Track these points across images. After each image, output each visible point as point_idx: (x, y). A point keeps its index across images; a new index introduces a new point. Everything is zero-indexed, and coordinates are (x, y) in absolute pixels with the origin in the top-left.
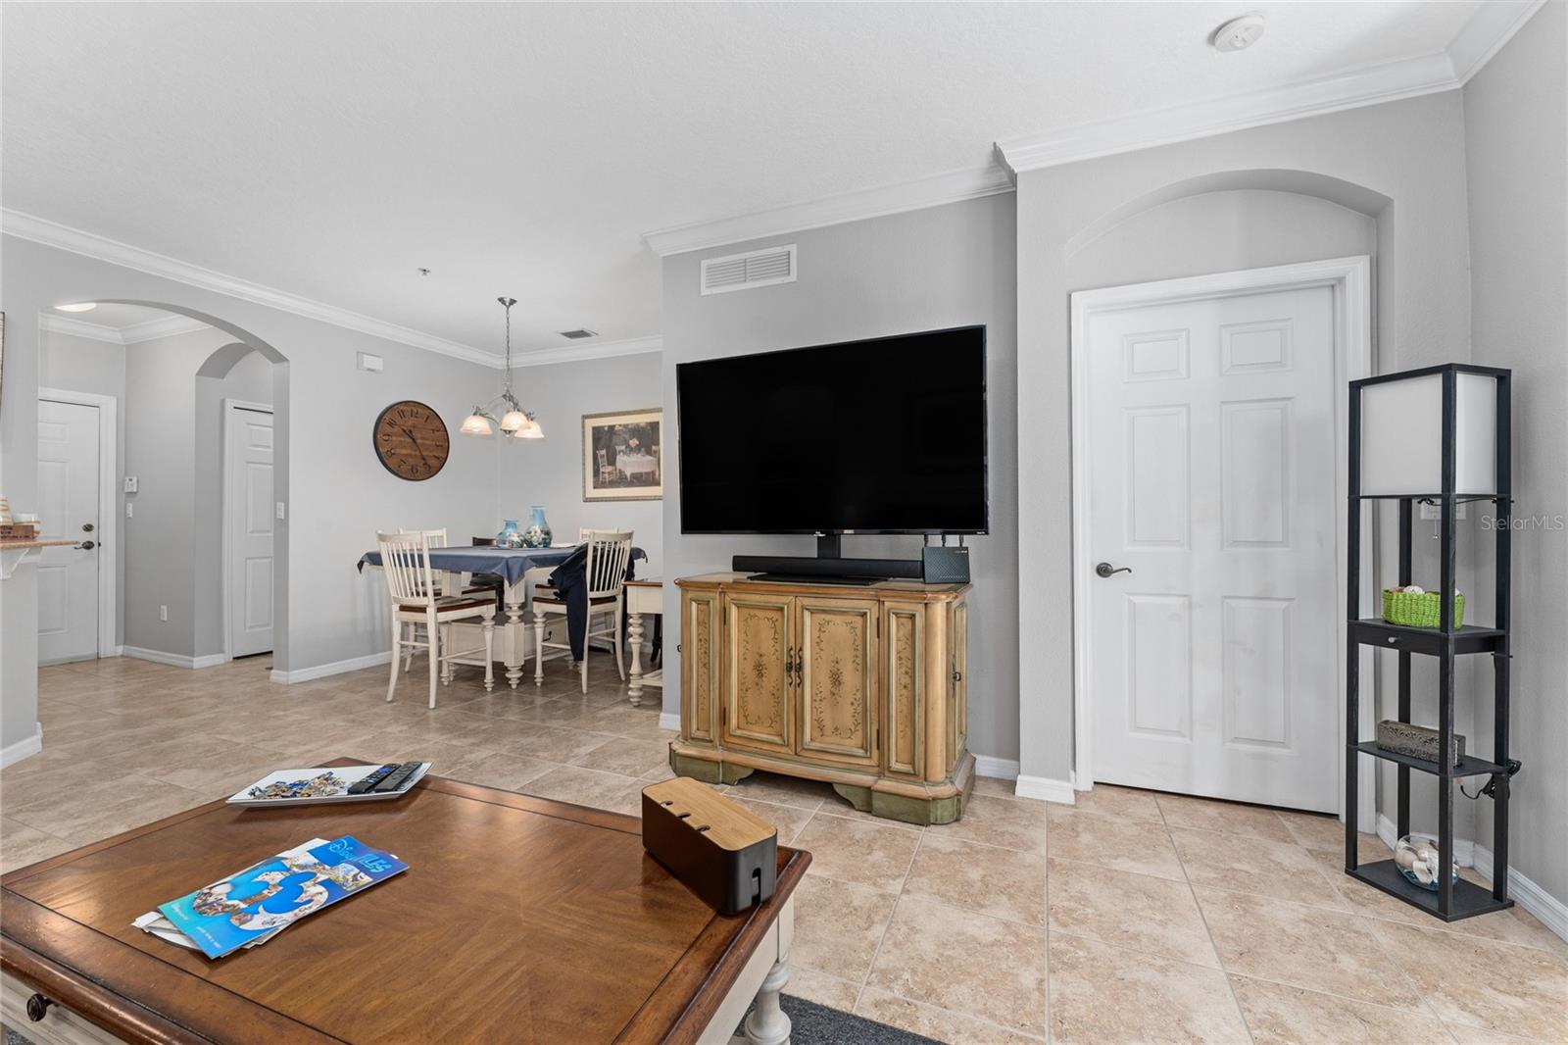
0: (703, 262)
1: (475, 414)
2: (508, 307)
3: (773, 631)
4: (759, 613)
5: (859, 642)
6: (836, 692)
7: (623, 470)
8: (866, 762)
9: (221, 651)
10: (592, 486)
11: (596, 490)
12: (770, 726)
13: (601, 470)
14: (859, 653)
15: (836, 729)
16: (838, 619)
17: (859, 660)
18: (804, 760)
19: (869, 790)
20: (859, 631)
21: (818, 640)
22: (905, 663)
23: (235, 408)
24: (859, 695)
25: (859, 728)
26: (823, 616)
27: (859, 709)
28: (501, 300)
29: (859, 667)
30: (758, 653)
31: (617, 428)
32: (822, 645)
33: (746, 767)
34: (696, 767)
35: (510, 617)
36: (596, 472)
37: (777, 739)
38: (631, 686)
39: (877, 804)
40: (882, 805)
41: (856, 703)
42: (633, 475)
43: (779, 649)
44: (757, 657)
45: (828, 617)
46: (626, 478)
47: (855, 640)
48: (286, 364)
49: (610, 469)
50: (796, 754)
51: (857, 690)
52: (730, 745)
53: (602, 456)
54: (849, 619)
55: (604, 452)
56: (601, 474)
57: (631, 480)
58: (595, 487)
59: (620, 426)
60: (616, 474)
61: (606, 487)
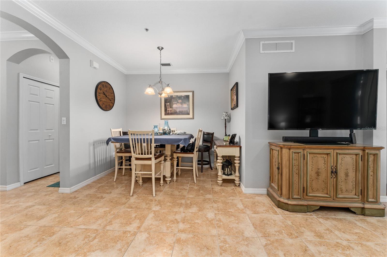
0: (261, 42)
1: (149, 87)
2: (161, 50)
3: (324, 161)
4: (317, 155)
5: (355, 163)
6: (347, 179)
7: (175, 109)
8: (357, 200)
9: (19, 181)
10: (164, 114)
12: (323, 191)
13: (168, 109)
14: (355, 166)
15: (347, 190)
16: (347, 156)
17: (355, 168)
18: (336, 201)
19: (363, 208)
20: (355, 160)
21: (341, 163)
22: (372, 169)
23: (24, 77)
24: (354, 179)
25: (354, 189)
26: (343, 155)
27: (354, 183)
28: (158, 48)
29: (355, 171)
30: (317, 168)
31: (174, 96)
32: (342, 165)
33: (317, 206)
34: (298, 208)
35: (167, 159)
36: (166, 110)
37: (326, 195)
38: (218, 179)
39: (367, 212)
40: (369, 213)
41: (353, 182)
42: (179, 111)
43: (326, 167)
44: (317, 169)
45: (344, 156)
46: (177, 112)
47: (353, 162)
48: (67, 60)
49: (171, 109)
50: (333, 200)
51: (354, 178)
52: (306, 199)
53: (168, 105)
54: (351, 156)
55: (168, 104)
56: (167, 111)
57: (179, 113)
58: (165, 115)
59: (175, 96)
60: (173, 111)
61: (169, 115)
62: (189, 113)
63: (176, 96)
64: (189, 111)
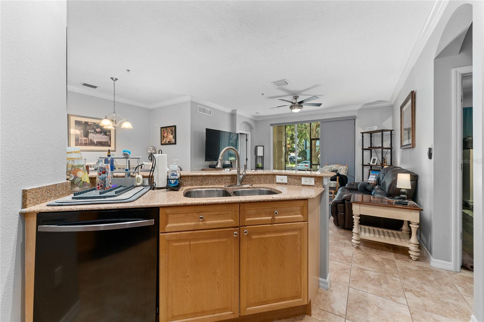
2: (114, 81)
7: (92, 139)
10: (74, 144)
11: (76, 146)
28: (112, 78)
31: (89, 123)
36: (77, 140)
42: (97, 142)
46: (94, 143)
56: (80, 140)
57: (97, 144)
58: (76, 145)
59: (91, 122)
60: (89, 141)
61: (83, 146)
62: (111, 144)
63: (93, 123)
64: (110, 143)
